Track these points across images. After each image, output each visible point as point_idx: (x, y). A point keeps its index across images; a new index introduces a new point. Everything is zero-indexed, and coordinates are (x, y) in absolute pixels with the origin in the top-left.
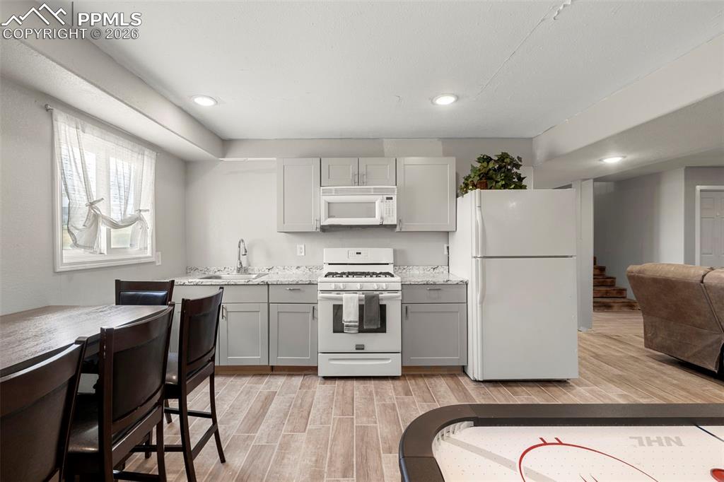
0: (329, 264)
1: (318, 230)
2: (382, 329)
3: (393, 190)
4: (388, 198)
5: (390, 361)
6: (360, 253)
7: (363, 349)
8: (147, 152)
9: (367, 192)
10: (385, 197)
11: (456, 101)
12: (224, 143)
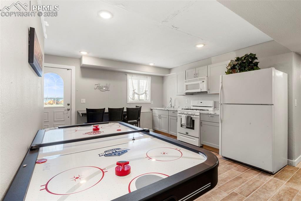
0: (193, 106)
1: (185, 94)
2: (193, 128)
3: (204, 79)
4: (203, 82)
5: (195, 140)
6: (202, 102)
7: (188, 134)
8: (148, 77)
9: (197, 80)
10: (202, 81)
11: (204, 46)
12: (169, 70)
